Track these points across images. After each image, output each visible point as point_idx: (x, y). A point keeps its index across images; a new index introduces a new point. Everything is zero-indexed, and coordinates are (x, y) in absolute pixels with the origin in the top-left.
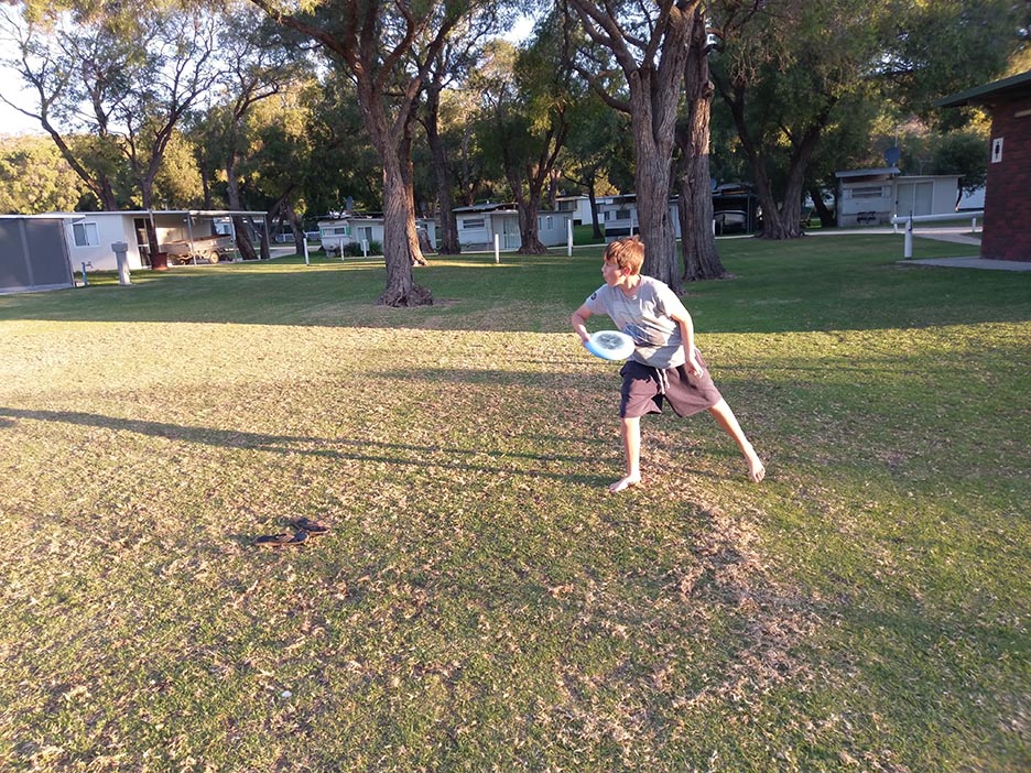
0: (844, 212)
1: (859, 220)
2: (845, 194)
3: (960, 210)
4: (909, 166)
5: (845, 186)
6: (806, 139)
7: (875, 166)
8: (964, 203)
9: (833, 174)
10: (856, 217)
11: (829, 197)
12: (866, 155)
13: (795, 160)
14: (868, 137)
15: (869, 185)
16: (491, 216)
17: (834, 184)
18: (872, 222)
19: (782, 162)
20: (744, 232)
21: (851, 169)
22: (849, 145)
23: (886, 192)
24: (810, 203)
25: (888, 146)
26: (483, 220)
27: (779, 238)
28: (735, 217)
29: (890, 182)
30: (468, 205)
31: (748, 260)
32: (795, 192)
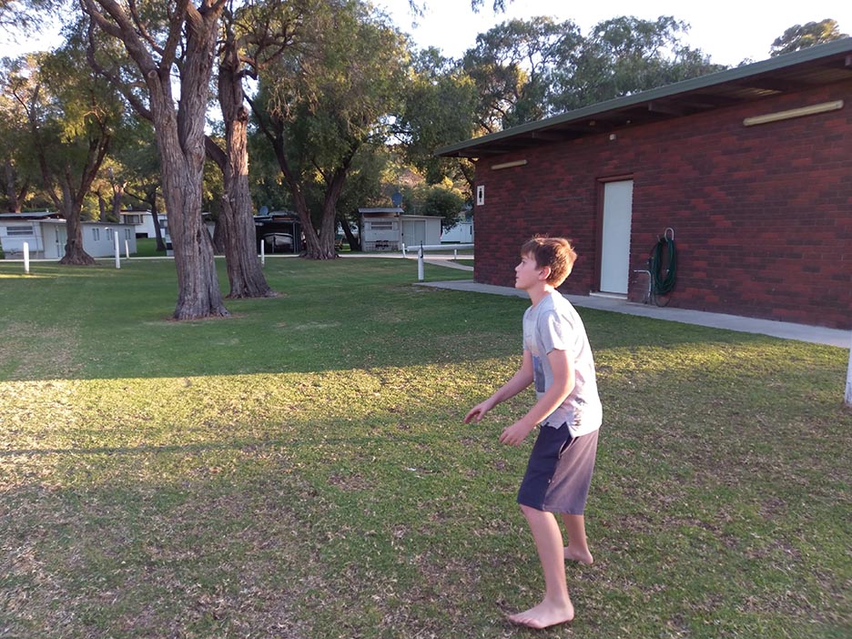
0: (366, 240)
1: (377, 246)
2: (367, 226)
3: (443, 243)
4: (408, 208)
5: (366, 219)
6: (335, 180)
7: (385, 207)
8: (445, 237)
9: (357, 210)
10: (375, 244)
11: (355, 228)
12: (379, 197)
13: (328, 194)
14: (380, 184)
15: (383, 220)
16: (41, 224)
17: (358, 218)
18: (386, 249)
19: (319, 195)
20: (292, 252)
21: (369, 207)
22: (366, 186)
23: (395, 225)
24: (341, 231)
25: (394, 191)
27: (318, 258)
28: (283, 239)
29: (397, 219)
30: (14, 212)
31: (293, 277)
32: (329, 220)
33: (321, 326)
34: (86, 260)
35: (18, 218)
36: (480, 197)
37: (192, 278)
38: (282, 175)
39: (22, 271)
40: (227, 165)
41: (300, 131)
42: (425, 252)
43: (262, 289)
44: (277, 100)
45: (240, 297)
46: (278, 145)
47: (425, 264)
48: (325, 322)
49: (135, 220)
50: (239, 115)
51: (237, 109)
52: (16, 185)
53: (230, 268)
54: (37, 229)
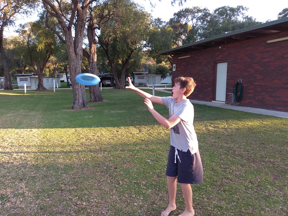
0: (136, 82)
2: (136, 78)
3: (162, 84)
4: (150, 72)
5: (135, 76)
6: (125, 63)
7: (142, 71)
8: (162, 82)
9: (133, 73)
10: (138, 84)
12: (140, 68)
13: (123, 67)
14: (140, 64)
15: (141, 76)
16: (30, 77)
17: (133, 75)
18: (142, 86)
19: (120, 68)
20: (111, 87)
21: (137, 72)
22: (136, 65)
23: (145, 78)
25: (145, 66)
26: (27, 79)
27: (120, 89)
28: (108, 82)
29: (146, 76)
30: (22, 73)
31: (111, 95)
32: (123, 76)
33: (119, 112)
34: (44, 89)
35: (23, 76)
36: (174, 68)
37: (78, 96)
38: (108, 61)
39: (24, 93)
40: (90, 58)
41: (114, 47)
42: (155, 87)
43: (101, 99)
44: (106, 36)
45: (93, 102)
46: (107, 51)
47: (155, 91)
48: (121, 110)
49: (60, 76)
50: (94, 42)
51: (93, 40)
52: (23, 65)
53: (90, 92)
54: (29, 79)
